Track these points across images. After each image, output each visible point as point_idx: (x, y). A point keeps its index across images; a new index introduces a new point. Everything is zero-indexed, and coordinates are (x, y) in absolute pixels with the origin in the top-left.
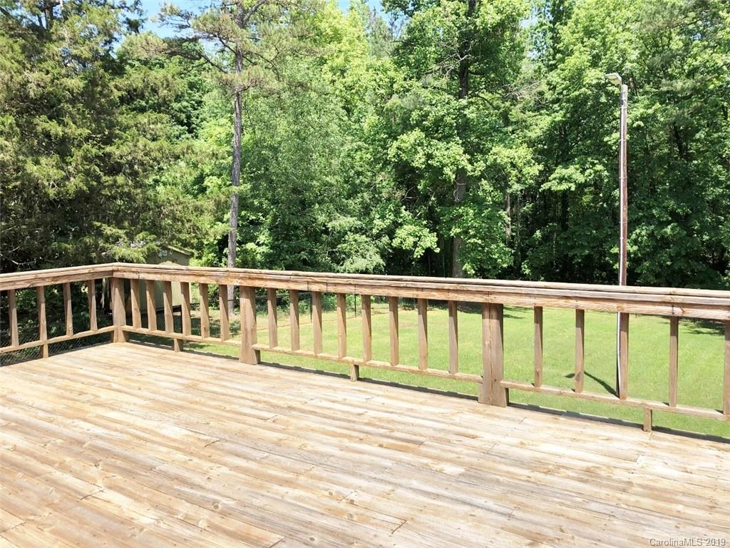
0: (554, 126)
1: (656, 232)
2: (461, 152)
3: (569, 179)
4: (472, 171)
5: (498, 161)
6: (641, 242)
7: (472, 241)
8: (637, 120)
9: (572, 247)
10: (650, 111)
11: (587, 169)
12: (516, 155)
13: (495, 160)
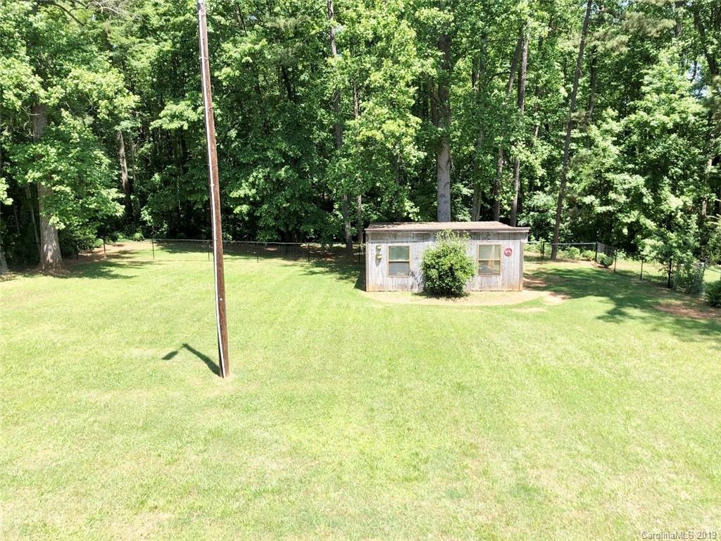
0: (162, 56)
1: (271, 175)
2: (29, 71)
3: (180, 117)
4: (46, 98)
5: (80, 87)
6: (258, 185)
7: (57, 190)
8: (246, 56)
9: (192, 192)
10: (257, 47)
11: (199, 106)
12: (103, 81)
13: (77, 85)
